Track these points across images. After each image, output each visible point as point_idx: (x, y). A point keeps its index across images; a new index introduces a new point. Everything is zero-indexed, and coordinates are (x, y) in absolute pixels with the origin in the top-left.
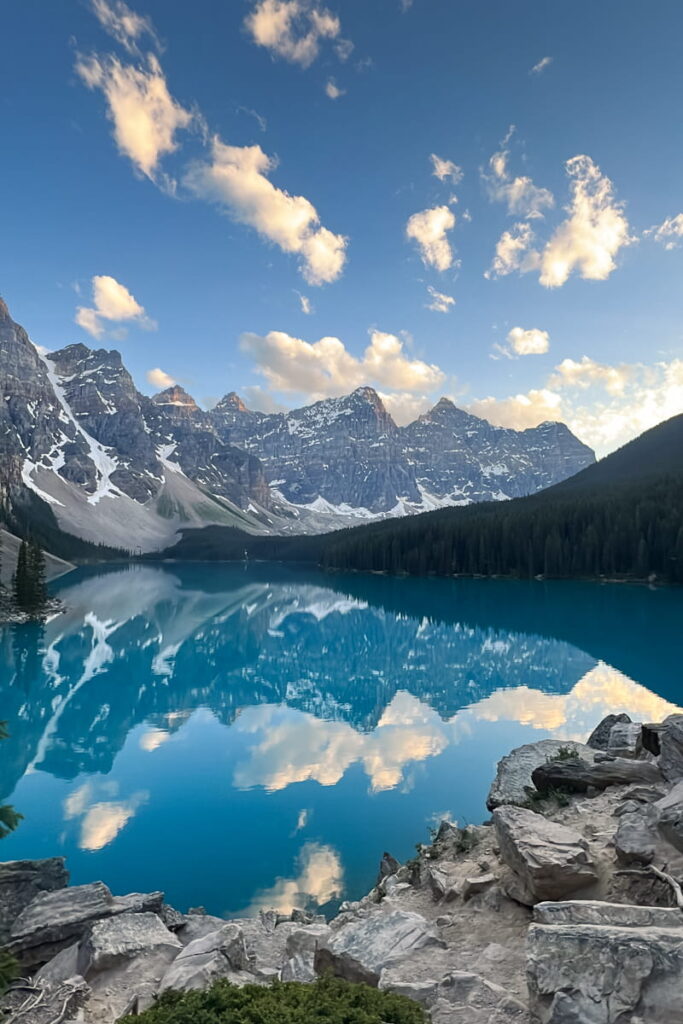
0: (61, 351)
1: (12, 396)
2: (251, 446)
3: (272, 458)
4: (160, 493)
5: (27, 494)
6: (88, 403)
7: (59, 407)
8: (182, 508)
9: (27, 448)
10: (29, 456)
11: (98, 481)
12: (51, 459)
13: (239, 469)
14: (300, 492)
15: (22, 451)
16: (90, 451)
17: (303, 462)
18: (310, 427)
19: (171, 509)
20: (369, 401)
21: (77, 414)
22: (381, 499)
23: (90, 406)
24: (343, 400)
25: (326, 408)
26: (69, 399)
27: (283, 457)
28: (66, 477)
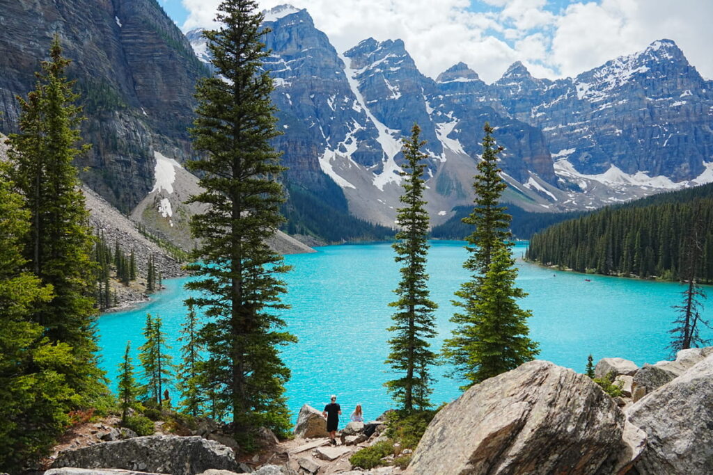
0: (355, 48)
1: (316, 93)
2: (538, 115)
3: (560, 126)
4: (439, 171)
5: (323, 180)
6: (377, 91)
7: (353, 98)
8: (459, 185)
9: (327, 138)
10: (329, 145)
11: (384, 163)
12: (346, 146)
13: (519, 143)
14: (591, 162)
15: (323, 141)
16: (378, 136)
17: (594, 128)
18: (601, 90)
19: (449, 187)
20: (667, 55)
21: (368, 102)
22: (683, 165)
23: (379, 93)
24: (637, 57)
25: (618, 67)
26: (361, 90)
27: (573, 124)
28: (357, 162)
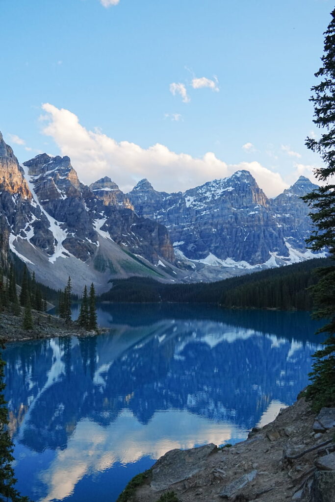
0: (32, 160)
1: (3, 191)
2: (159, 217)
3: (174, 225)
4: (96, 254)
5: (12, 256)
6: (49, 193)
7: (31, 196)
8: (111, 264)
9: (11, 225)
10: (13, 231)
11: (55, 247)
12: (26, 232)
13: (151, 235)
14: (196, 250)
15: (8, 227)
16: (50, 226)
17: (197, 228)
18: (202, 202)
19: (104, 265)
20: (245, 180)
21: (42, 201)
22: (257, 254)
23: (50, 194)
24: (226, 180)
25: (213, 187)
26: (36, 192)
27: (182, 224)
28: (35, 244)
